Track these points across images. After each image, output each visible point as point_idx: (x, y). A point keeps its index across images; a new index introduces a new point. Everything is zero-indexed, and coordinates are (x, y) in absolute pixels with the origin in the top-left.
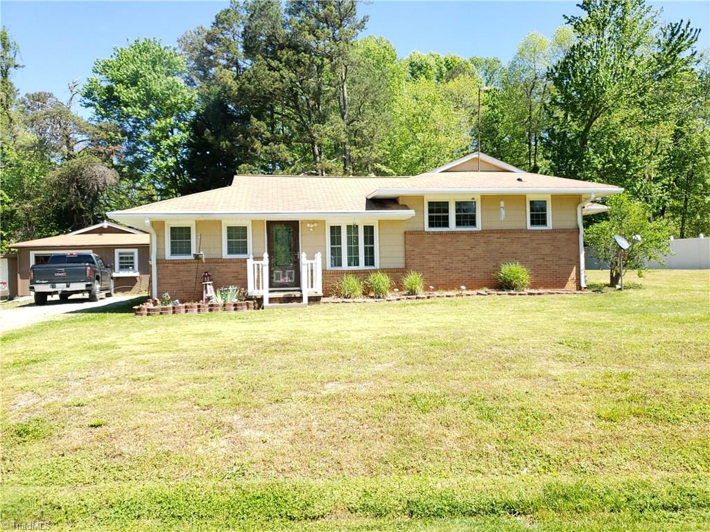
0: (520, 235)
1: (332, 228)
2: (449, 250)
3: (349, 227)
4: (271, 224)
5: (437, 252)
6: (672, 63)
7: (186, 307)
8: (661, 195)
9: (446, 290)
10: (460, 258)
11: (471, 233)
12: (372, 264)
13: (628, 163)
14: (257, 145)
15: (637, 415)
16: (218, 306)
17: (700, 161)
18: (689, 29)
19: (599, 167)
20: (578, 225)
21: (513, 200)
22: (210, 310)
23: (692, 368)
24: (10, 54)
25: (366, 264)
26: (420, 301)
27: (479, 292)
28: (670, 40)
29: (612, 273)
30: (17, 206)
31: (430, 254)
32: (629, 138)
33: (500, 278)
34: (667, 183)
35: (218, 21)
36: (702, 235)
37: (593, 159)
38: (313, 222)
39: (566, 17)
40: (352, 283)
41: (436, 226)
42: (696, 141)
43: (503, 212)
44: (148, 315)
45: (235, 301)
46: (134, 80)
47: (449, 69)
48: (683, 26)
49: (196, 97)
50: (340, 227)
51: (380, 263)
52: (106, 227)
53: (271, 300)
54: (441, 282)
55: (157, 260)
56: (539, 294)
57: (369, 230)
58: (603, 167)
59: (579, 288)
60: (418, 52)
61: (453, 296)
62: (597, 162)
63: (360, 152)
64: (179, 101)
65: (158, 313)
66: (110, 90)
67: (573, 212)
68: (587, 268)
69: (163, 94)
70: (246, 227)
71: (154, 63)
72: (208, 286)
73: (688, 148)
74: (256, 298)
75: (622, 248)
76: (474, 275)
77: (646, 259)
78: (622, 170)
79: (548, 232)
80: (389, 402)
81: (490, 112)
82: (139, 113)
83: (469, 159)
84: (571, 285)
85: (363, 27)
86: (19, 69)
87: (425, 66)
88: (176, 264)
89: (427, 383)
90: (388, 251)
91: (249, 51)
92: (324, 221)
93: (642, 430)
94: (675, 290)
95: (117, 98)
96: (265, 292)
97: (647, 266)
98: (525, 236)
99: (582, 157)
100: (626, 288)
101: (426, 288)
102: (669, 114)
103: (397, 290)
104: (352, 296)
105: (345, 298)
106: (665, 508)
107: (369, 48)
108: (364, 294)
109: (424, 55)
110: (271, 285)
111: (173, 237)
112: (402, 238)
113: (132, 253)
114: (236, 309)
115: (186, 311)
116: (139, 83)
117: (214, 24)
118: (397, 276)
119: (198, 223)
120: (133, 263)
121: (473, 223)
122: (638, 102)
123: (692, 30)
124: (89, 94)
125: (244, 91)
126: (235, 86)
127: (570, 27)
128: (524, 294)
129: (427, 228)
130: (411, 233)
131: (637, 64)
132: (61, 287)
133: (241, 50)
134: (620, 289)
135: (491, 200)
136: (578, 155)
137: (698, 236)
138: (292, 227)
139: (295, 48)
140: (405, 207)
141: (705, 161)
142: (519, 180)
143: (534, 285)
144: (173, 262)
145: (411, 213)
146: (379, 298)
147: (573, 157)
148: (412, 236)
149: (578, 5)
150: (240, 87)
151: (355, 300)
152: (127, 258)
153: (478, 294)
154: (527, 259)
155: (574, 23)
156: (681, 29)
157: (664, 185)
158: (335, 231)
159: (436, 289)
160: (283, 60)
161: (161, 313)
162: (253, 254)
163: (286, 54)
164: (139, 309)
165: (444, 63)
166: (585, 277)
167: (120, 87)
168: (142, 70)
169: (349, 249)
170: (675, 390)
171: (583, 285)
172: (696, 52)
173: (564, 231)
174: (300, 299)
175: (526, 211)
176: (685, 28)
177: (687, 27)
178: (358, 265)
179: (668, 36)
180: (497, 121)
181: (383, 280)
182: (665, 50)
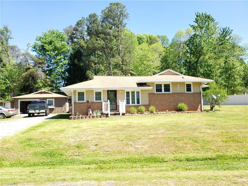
0: (184, 95)
1: (127, 92)
2: (162, 99)
3: (132, 92)
4: (108, 91)
5: (159, 100)
6: (224, 40)
7: (85, 117)
8: (221, 81)
9: (162, 111)
10: (166, 102)
11: (169, 94)
12: (139, 103)
13: (211, 71)
14: (93, 65)
15: (233, 141)
16: (95, 116)
17: (233, 70)
18: (229, 30)
19: (202, 72)
20: (200, 92)
21: (182, 84)
22: (93, 118)
23: (243, 130)
24: (8, 34)
25: (137, 104)
26: (155, 115)
27: (172, 112)
28: (223, 33)
29: (211, 106)
30: (11, 85)
31: (156, 100)
32: (211, 63)
33: (178, 108)
34: (223, 77)
35: (78, 24)
36: (235, 94)
37: (200, 70)
38: (121, 90)
39: (190, 25)
40: (133, 109)
41: (158, 92)
42: (231, 64)
43: (178, 87)
44: (74, 119)
45: (100, 115)
46: (50, 43)
47: (150, 39)
48: (227, 29)
49: (71, 49)
50: (129, 92)
51: (141, 103)
52: (43, 92)
53: (111, 114)
54: (160, 109)
55: (74, 102)
56: (190, 113)
57: (138, 93)
58: (203, 73)
59: (201, 111)
60: (140, 33)
61: (165, 113)
62: (202, 71)
63: (126, 67)
64: (66, 50)
65: (77, 119)
66: (43, 46)
67: (199, 87)
68: (204, 105)
69: (60, 48)
70: (101, 92)
71: (57, 37)
72: (90, 110)
73: (229, 66)
74: (106, 114)
75: (214, 98)
76: (170, 107)
77: (221, 102)
78: (209, 73)
79: (192, 93)
80: (169, 139)
81: (166, 54)
82: (52, 54)
83: (167, 71)
84: (199, 110)
85: (125, 27)
86: (12, 39)
87: (142, 38)
88: (80, 103)
89: (176, 135)
90: (144, 100)
91: (89, 34)
92: (124, 90)
93: (235, 144)
94: (231, 111)
95: (45, 49)
96: (109, 112)
97: (221, 104)
98: (185, 95)
99: (197, 69)
100: (216, 111)
101: (156, 111)
102: (223, 56)
103: (147, 111)
104: (134, 113)
105: (132, 114)
106: (244, 158)
107: (126, 33)
108: (137, 113)
109: (142, 35)
110: (111, 110)
111: (79, 95)
112: (148, 95)
113: (53, 100)
114: (100, 117)
115: (86, 118)
116: (52, 44)
117: (76, 25)
118: (147, 107)
119: (86, 91)
120: (53, 103)
121: (169, 91)
122: (214, 52)
123: (230, 30)
124: (34, 47)
125: (88, 47)
126: (85, 46)
127: (191, 28)
128: (186, 113)
129: (155, 92)
130: (151, 94)
131: (213, 40)
132: (37, 111)
133: (86, 33)
134: (214, 111)
135: (175, 84)
136: (195, 69)
137: (234, 94)
138: (115, 92)
139: (105, 34)
140: (149, 86)
141: (234, 70)
142: (183, 78)
143: (188, 110)
144: (79, 103)
145: (151, 88)
146: (142, 114)
147: (194, 69)
148: (151, 95)
149: (194, 21)
150: (87, 46)
151: (135, 114)
152: (51, 102)
153: (172, 113)
154: (186, 102)
155: (193, 27)
156: (226, 30)
157: (222, 78)
158: (128, 93)
159: (159, 111)
160: (101, 37)
161: (78, 119)
162: (103, 100)
163: (102, 36)
164: (71, 118)
165: (149, 37)
166: (203, 107)
167: (46, 45)
168: (53, 39)
169: (132, 99)
170: (241, 135)
171: (203, 110)
172: (231, 37)
173: (197, 93)
174: (119, 114)
175: (185, 87)
176: (227, 30)
177: (228, 29)
178: (135, 103)
179: (222, 32)
180: (167, 57)
181: (143, 109)
182: (221, 36)
